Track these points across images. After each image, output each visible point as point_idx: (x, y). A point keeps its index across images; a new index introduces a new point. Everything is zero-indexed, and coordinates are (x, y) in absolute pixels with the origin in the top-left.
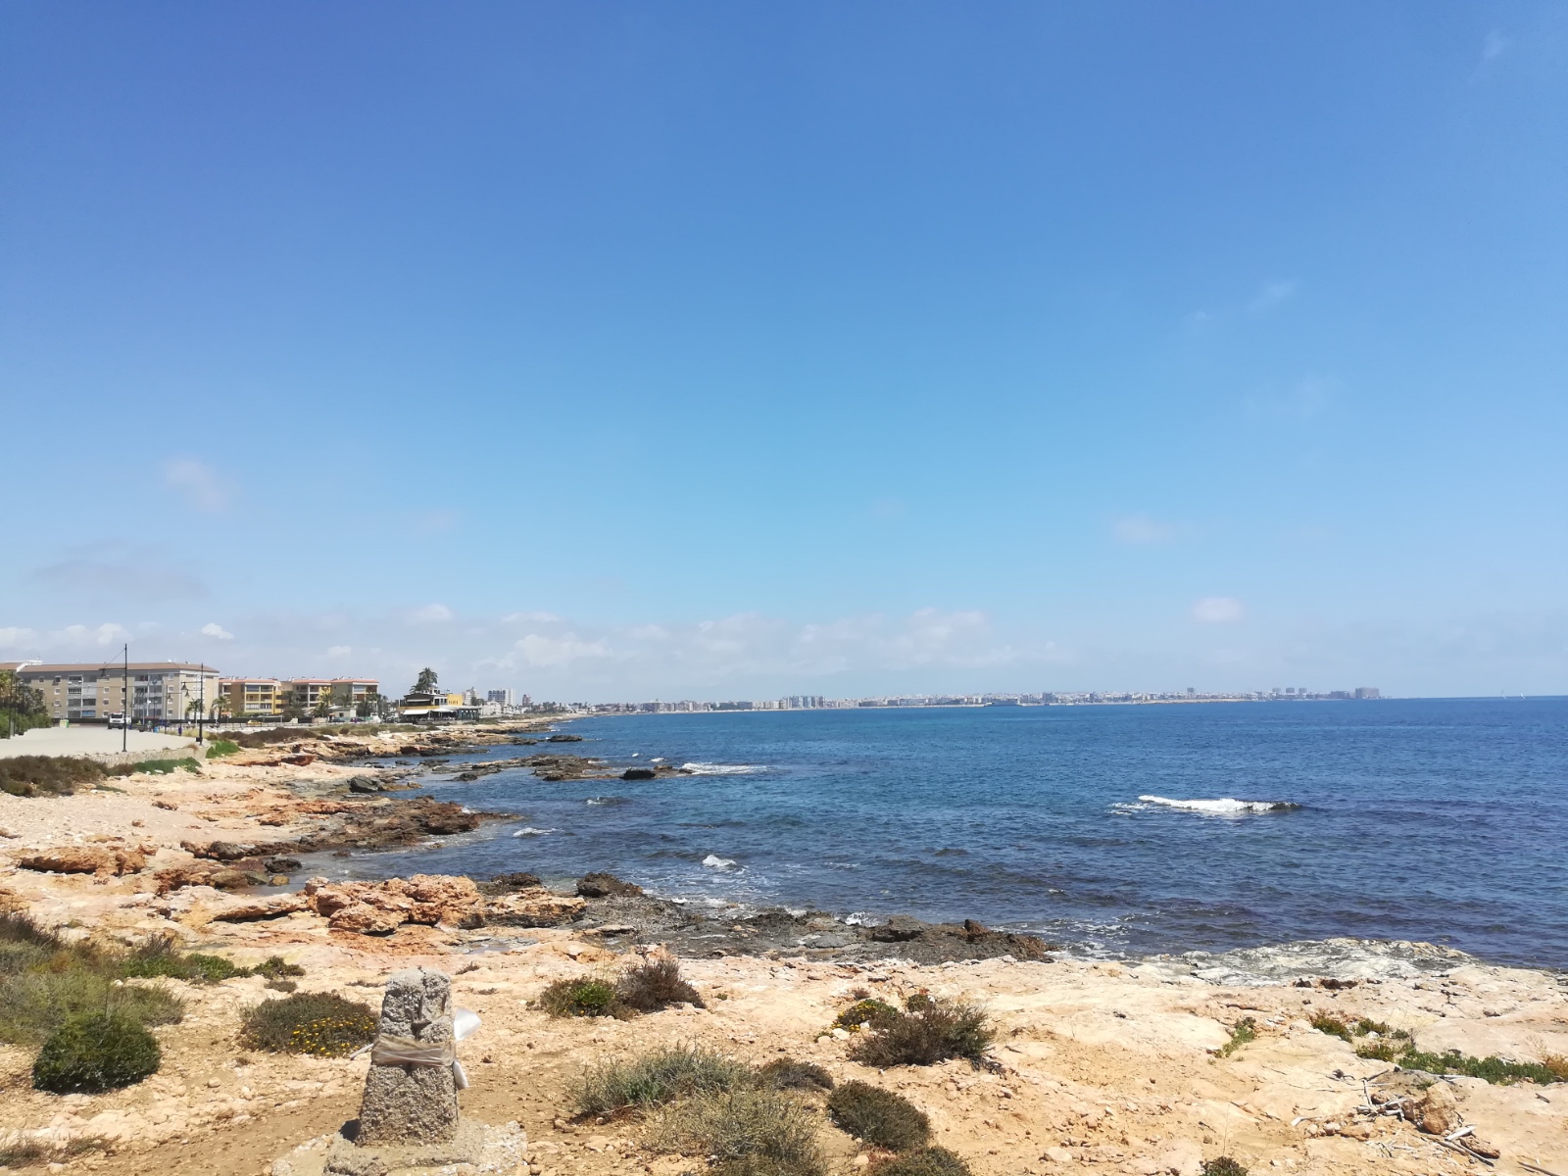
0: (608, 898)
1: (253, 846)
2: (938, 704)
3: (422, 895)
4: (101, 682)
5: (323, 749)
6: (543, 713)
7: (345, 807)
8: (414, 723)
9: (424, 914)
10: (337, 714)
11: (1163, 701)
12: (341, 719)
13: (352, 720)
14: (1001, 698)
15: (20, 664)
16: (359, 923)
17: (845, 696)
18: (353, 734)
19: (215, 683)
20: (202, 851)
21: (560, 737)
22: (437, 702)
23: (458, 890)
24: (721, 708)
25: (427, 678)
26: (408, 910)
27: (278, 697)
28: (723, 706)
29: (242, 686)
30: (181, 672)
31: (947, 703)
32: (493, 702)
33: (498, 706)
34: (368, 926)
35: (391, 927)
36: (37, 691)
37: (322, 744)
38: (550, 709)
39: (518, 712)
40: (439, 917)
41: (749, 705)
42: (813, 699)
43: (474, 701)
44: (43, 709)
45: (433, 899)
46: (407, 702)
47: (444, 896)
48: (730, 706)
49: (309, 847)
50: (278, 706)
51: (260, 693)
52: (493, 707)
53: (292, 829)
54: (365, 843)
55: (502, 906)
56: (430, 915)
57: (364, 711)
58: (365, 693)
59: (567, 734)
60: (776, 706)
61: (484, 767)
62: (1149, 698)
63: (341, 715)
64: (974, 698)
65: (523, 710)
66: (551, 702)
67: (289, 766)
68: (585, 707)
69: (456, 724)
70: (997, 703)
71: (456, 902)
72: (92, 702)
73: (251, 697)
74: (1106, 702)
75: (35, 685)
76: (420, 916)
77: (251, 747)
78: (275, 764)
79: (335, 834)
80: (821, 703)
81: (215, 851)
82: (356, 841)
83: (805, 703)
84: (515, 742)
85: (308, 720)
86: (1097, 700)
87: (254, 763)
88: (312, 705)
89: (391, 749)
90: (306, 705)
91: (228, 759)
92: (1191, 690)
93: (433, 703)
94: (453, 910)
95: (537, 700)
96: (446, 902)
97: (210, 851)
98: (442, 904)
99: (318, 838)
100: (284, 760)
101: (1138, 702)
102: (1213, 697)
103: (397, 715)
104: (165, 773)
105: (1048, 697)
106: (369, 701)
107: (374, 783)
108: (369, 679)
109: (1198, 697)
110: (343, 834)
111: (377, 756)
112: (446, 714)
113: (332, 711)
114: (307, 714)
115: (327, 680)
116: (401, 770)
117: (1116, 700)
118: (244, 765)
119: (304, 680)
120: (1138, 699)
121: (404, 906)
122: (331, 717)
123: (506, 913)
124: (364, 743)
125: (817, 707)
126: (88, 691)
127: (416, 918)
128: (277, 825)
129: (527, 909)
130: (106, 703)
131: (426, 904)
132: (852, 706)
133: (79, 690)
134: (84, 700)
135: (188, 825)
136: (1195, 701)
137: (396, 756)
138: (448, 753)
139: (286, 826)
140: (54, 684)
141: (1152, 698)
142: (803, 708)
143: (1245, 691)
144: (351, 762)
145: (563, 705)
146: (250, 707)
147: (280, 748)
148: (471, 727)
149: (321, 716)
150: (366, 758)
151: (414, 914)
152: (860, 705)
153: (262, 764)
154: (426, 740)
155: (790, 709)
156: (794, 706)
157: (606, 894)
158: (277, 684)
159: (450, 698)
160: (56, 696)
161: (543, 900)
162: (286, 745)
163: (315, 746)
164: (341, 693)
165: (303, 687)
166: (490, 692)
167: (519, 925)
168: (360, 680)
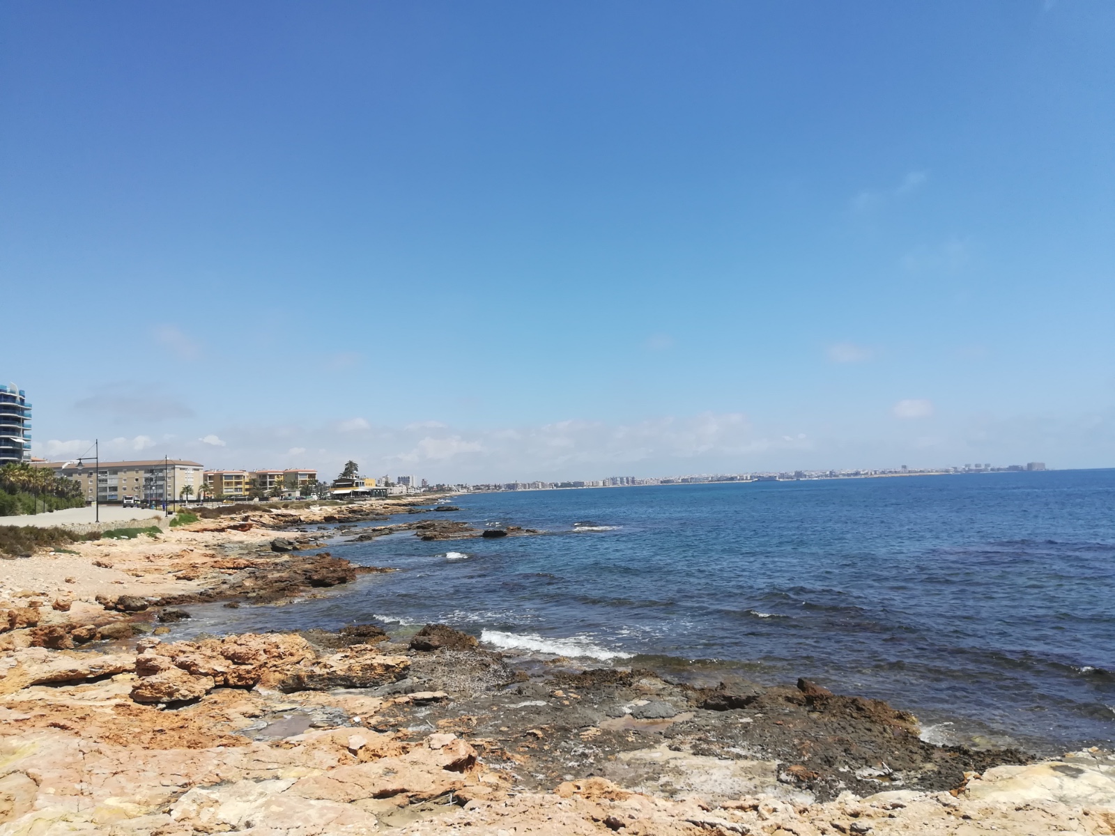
0: (437, 652)
1: (159, 599)
2: (718, 481)
3: (239, 658)
4: (120, 474)
5: (266, 519)
6: (436, 492)
7: (252, 564)
8: (341, 499)
9: (240, 677)
10: (287, 494)
11: (884, 475)
12: (289, 498)
13: (297, 499)
14: (764, 475)
15: (65, 463)
16: (161, 692)
17: (650, 476)
18: (292, 508)
19: (201, 474)
20: (111, 604)
21: (442, 507)
22: (357, 485)
23: (281, 650)
24: (561, 486)
25: (351, 467)
26: (223, 673)
27: (247, 483)
28: (564, 485)
29: (221, 476)
30: (176, 466)
31: (724, 480)
32: (401, 485)
33: (405, 487)
34: (170, 694)
35: (196, 695)
36: (76, 481)
37: (266, 515)
38: (441, 489)
39: (418, 491)
40: (257, 680)
41: (581, 484)
42: (627, 478)
43: (387, 484)
44: (80, 495)
45: (251, 661)
46: (335, 486)
47: (263, 658)
48: (568, 485)
49: (207, 598)
50: (247, 490)
51: (234, 481)
52: (401, 488)
53: (199, 583)
54: (254, 594)
55: (325, 666)
56: (246, 679)
57: (306, 492)
58: (308, 479)
59: (448, 506)
60: (601, 484)
61: (380, 530)
62: (873, 473)
63: (289, 495)
64: (745, 476)
65: (422, 490)
66: (441, 484)
67: (234, 532)
68: (465, 487)
69: (370, 500)
70: (761, 480)
71: (279, 662)
72: (115, 489)
73: (228, 484)
74: (841, 477)
75: (75, 477)
76: (236, 680)
77: (209, 518)
78: (222, 530)
79: (233, 587)
80: (633, 482)
81: (121, 604)
82: (248, 593)
83: (622, 481)
84: (410, 512)
85: (267, 499)
86: (835, 476)
87: (206, 530)
88: (270, 488)
89: (317, 518)
90: (266, 489)
91: (186, 527)
92: (904, 467)
93: (355, 485)
94: (275, 671)
95: (432, 483)
96: (266, 663)
97: (117, 604)
98: (261, 667)
99: (218, 591)
100: (230, 527)
101: (866, 476)
102: (921, 471)
103: (329, 494)
104: (129, 539)
105: (799, 474)
106: (310, 486)
107: (290, 543)
108: (310, 470)
109: (909, 472)
110: (240, 586)
111: (307, 523)
112: (364, 493)
113: (283, 492)
114: (265, 495)
115: (281, 470)
116: (319, 533)
117: (848, 475)
118: (198, 532)
119: (264, 471)
120: (864, 474)
121: (220, 669)
122: (282, 496)
123: (328, 673)
124: (297, 514)
125: (631, 484)
126: (112, 481)
127: (231, 682)
128: (190, 579)
129: (350, 669)
130: (125, 489)
131: (243, 667)
132: (655, 483)
133: (106, 480)
134: (110, 488)
135: (113, 580)
136: (908, 475)
137: (321, 523)
138: (358, 520)
139: (196, 580)
140: (88, 477)
141: (875, 473)
142: (621, 486)
143: (944, 467)
144: (286, 528)
145: (450, 486)
146: (227, 491)
147: (232, 519)
148: (381, 501)
149: (275, 496)
150: (298, 525)
151: (229, 677)
152: (662, 482)
153: (212, 531)
154: (345, 511)
155: (611, 486)
156: (614, 484)
157: (436, 648)
158: (246, 474)
159: (366, 482)
160: (88, 485)
161: (367, 659)
162: (238, 516)
163: (261, 516)
164: (291, 479)
165: (263, 476)
166: (399, 478)
167: (340, 685)
168: (303, 469)
